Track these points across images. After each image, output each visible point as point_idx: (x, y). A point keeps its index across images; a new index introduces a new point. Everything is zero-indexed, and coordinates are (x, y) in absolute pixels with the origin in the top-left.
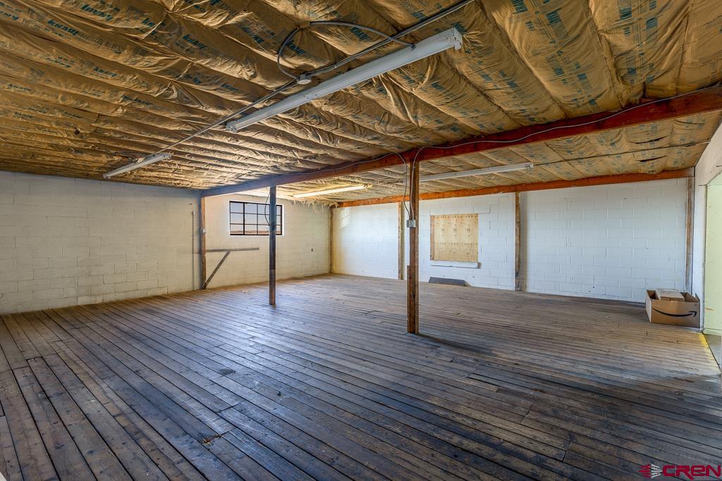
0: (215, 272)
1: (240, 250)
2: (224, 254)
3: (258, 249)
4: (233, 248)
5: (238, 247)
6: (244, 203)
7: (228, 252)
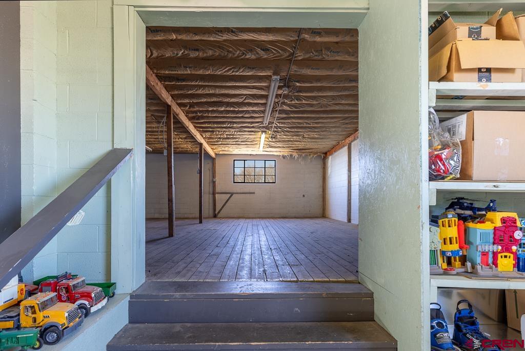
0: (223, 207)
1: (241, 193)
2: (229, 195)
3: (254, 193)
4: (235, 192)
5: (239, 191)
6: (245, 160)
7: (232, 194)
